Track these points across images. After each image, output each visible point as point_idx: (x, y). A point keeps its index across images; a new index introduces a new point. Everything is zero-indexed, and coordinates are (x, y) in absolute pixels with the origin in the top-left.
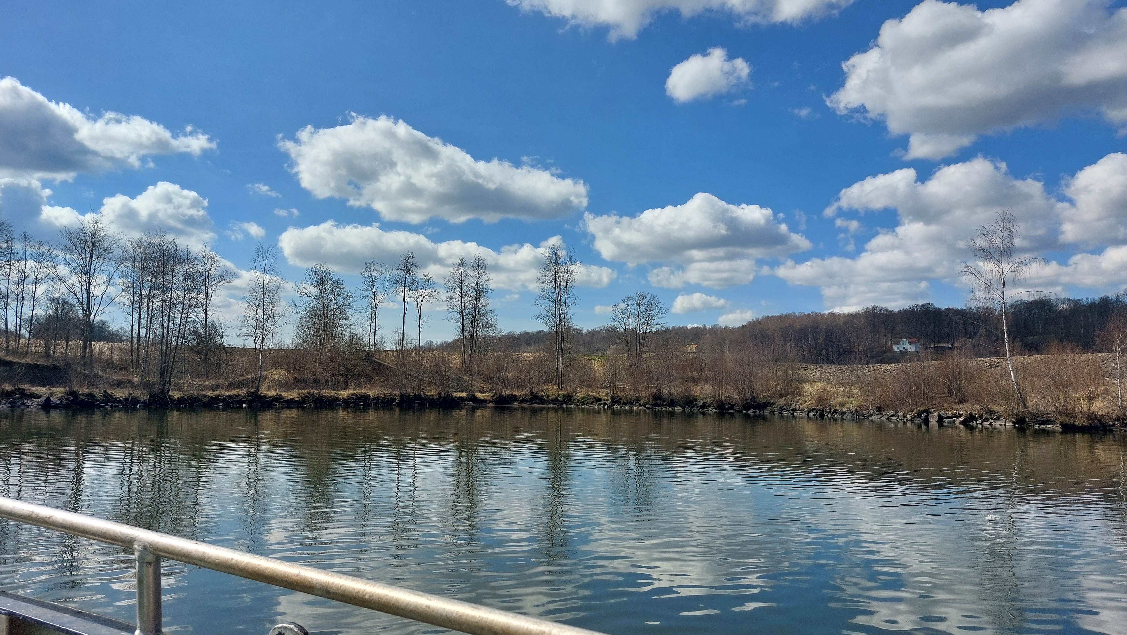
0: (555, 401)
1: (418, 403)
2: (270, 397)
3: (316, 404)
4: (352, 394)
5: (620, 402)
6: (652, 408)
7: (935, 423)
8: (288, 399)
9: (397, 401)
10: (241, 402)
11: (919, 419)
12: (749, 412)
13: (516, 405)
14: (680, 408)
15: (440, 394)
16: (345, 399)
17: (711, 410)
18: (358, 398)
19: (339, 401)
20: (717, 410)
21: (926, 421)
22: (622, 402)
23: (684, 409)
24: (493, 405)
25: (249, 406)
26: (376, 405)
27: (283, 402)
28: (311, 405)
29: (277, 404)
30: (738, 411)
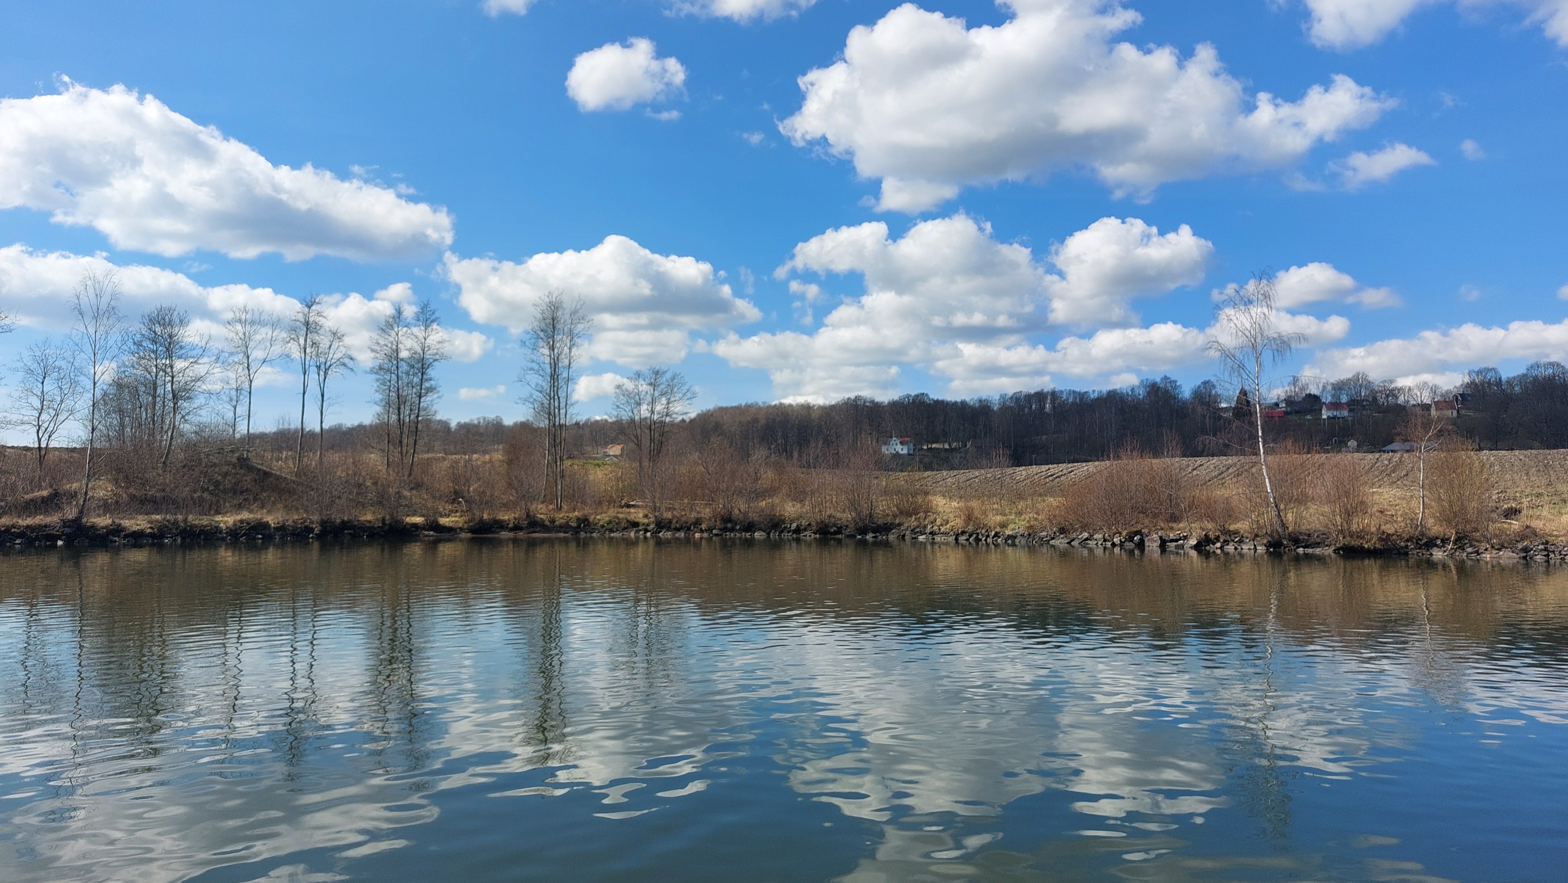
0: (565, 528)
1: (349, 534)
2: (103, 528)
3: (183, 539)
4: (241, 521)
5: (670, 527)
6: (721, 535)
7: (1155, 548)
8: (134, 532)
9: (316, 531)
10: (54, 538)
11: (1131, 544)
12: (867, 537)
13: (504, 534)
14: (763, 533)
15: (383, 519)
16: (231, 530)
17: (809, 536)
18: (252, 527)
19: (221, 532)
20: (818, 536)
21: (1141, 545)
22: (673, 526)
23: (769, 534)
24: (469, 535)
25: (69, 544)
26: (282, 537)
27: (126, 536)
28: (175, 540)
29: (117, 539)
30: (848, 536)
